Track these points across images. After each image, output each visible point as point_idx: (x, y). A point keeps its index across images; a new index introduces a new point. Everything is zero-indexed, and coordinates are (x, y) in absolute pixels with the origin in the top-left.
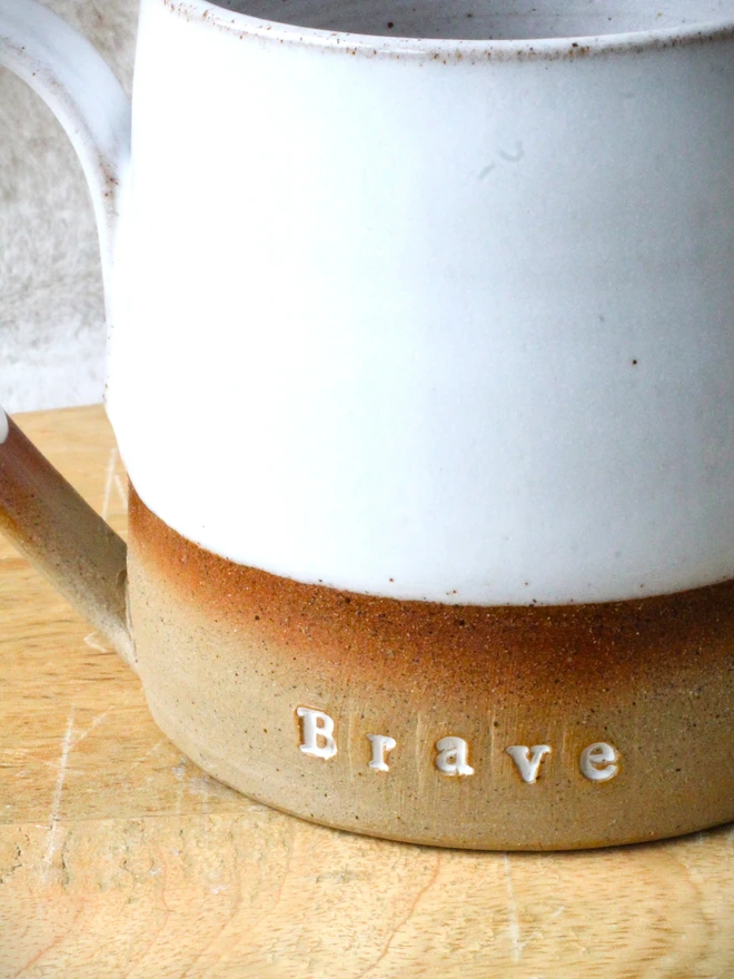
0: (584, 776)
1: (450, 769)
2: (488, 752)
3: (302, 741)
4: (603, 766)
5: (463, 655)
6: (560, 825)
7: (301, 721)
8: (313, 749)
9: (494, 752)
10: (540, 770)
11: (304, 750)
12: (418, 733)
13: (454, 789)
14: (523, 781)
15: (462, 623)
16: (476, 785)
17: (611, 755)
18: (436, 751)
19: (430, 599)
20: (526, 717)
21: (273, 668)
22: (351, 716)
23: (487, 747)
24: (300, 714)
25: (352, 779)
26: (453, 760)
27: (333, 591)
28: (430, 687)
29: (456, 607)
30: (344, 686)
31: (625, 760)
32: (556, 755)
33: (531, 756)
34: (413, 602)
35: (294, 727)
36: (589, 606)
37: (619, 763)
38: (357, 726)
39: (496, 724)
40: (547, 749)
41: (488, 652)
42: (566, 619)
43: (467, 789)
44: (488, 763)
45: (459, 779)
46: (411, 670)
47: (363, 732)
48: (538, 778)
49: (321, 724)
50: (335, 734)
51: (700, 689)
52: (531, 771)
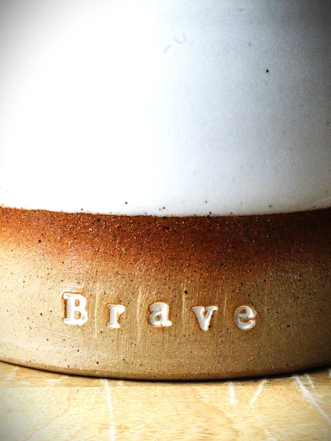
0: (236, 325)
1: (157, 324)
2: (181, 310)
3: (66, 315)
4: (246, 321)
5: (167, 248)
6: (221, 360)
7: (65, 302)
8: (72, 321)
9: (184, 310)
10: (211, 321)
11: (66, 322)
12: (139, 301)
13: (159, 336)
14: (201, 329)
15: (168, 228)
16: (173, 333)
17: (251, 313)
18: (150, 312)
19: (149, 214)
20: (204, 287)
21: (48, 271)
22: (98, 294)
23: (180, 307)
24: (65, 297)
25: (95, 336)
26: (159, 318)
27: (89, 215)
28: (147, 270)
29: (165, 218)
30: (94, 275)
31: (259, 318)
32: (220, 312)
33: (205, 313)
34: (138, 217)
35: (61, 307)
36: (241, 217)
37: (256, 318)
38: (102, 300)
39: (186, 292)
40: (215, 308)
41: (182, 246)
42: (228, 225)
43: (167, 336)
44: (180, 318)
45: (163, 329)
46: (136, 261)
47: (105, 303)
48: (210, 327)
49: (77, 304)
50: (87, 308)
51: (301, 275)
52: (205, 324)
